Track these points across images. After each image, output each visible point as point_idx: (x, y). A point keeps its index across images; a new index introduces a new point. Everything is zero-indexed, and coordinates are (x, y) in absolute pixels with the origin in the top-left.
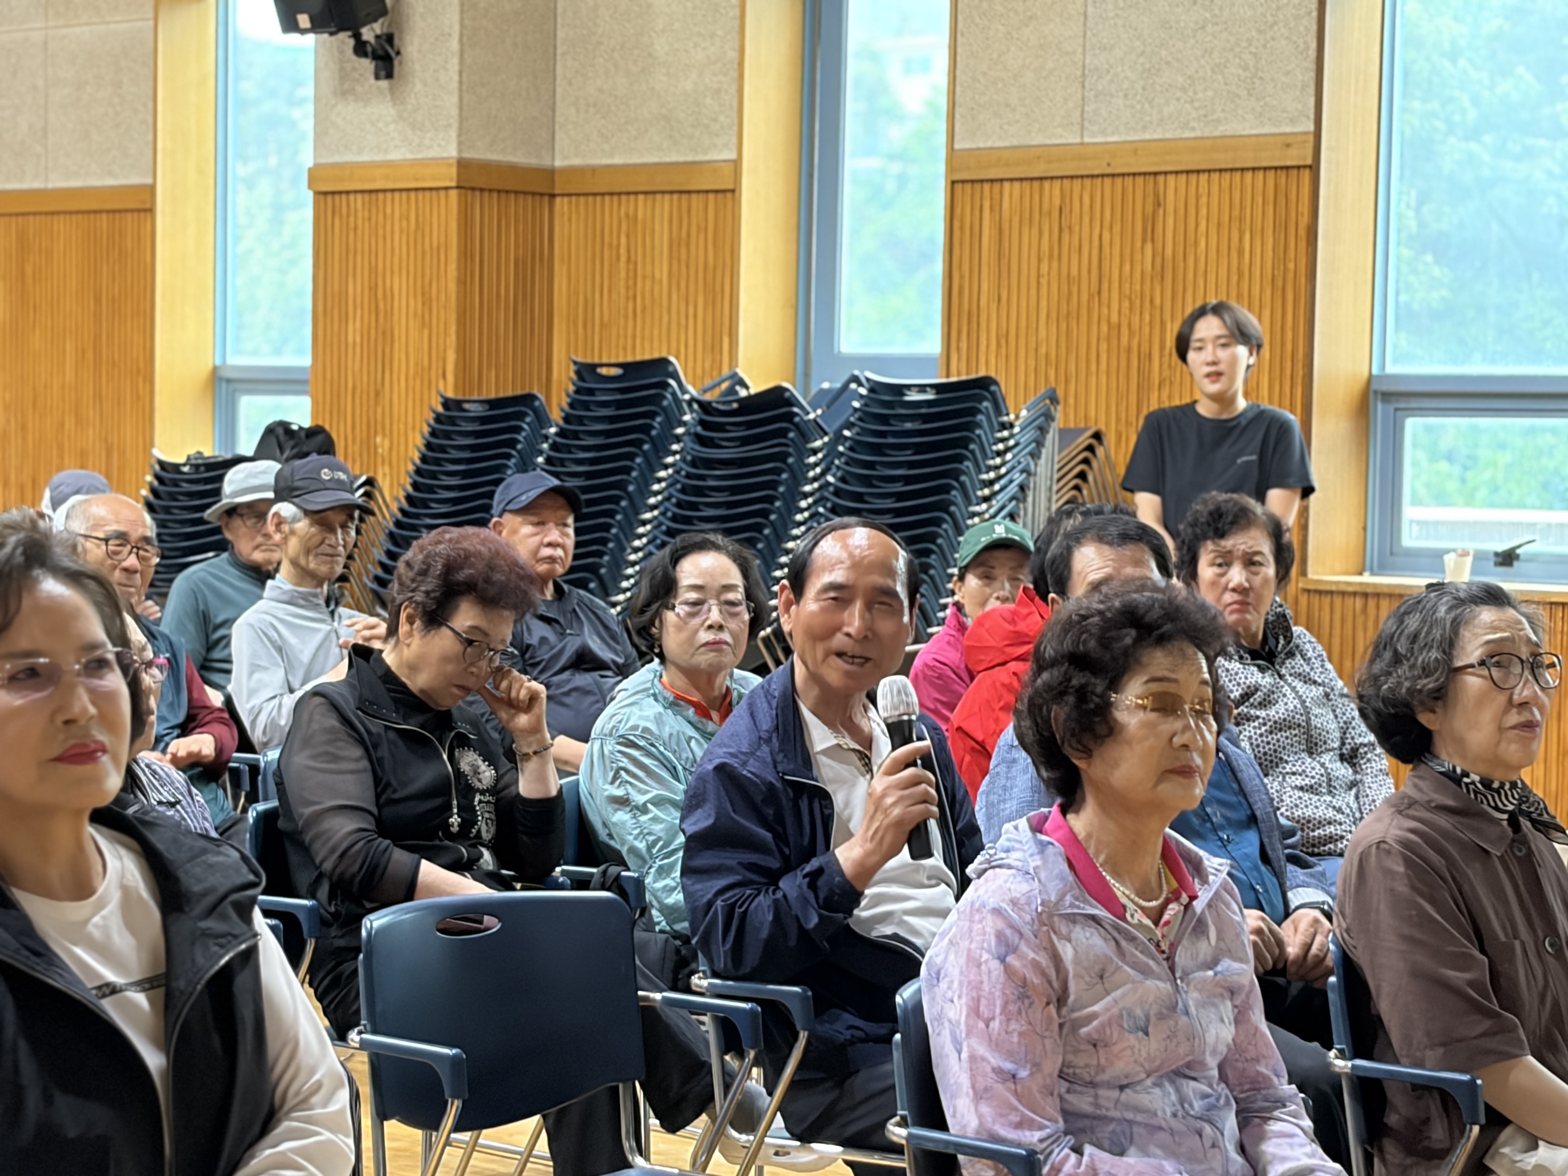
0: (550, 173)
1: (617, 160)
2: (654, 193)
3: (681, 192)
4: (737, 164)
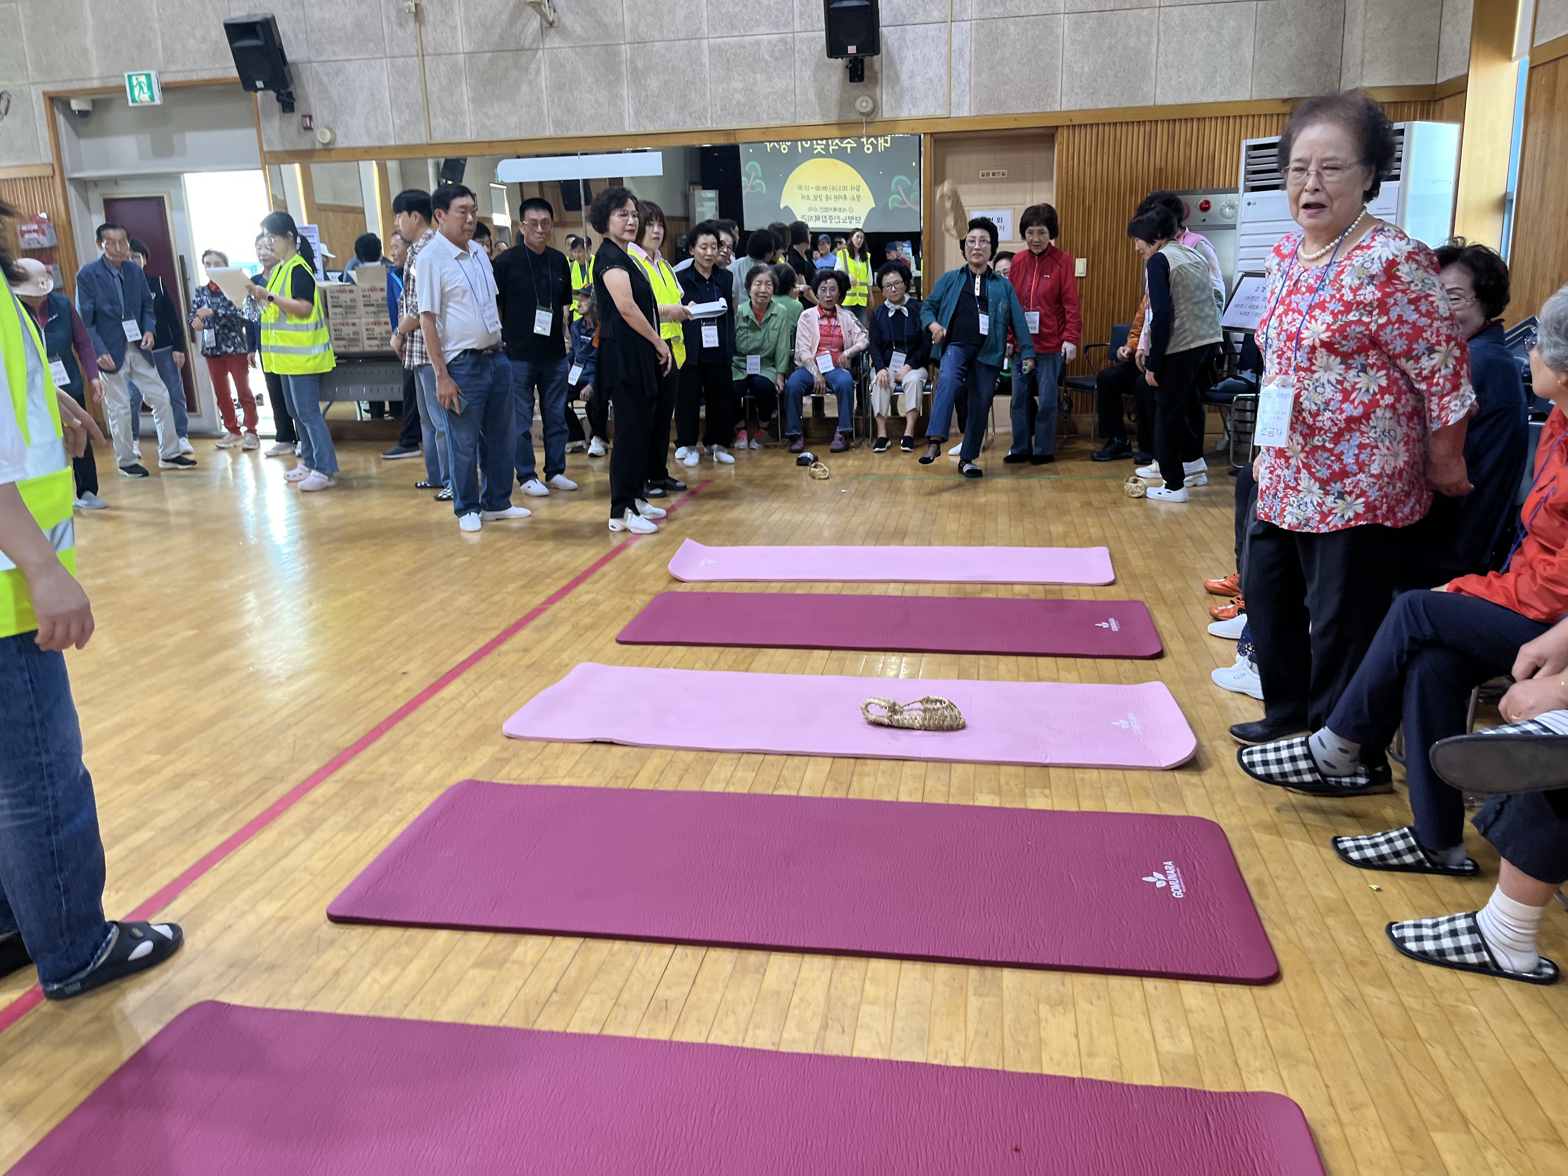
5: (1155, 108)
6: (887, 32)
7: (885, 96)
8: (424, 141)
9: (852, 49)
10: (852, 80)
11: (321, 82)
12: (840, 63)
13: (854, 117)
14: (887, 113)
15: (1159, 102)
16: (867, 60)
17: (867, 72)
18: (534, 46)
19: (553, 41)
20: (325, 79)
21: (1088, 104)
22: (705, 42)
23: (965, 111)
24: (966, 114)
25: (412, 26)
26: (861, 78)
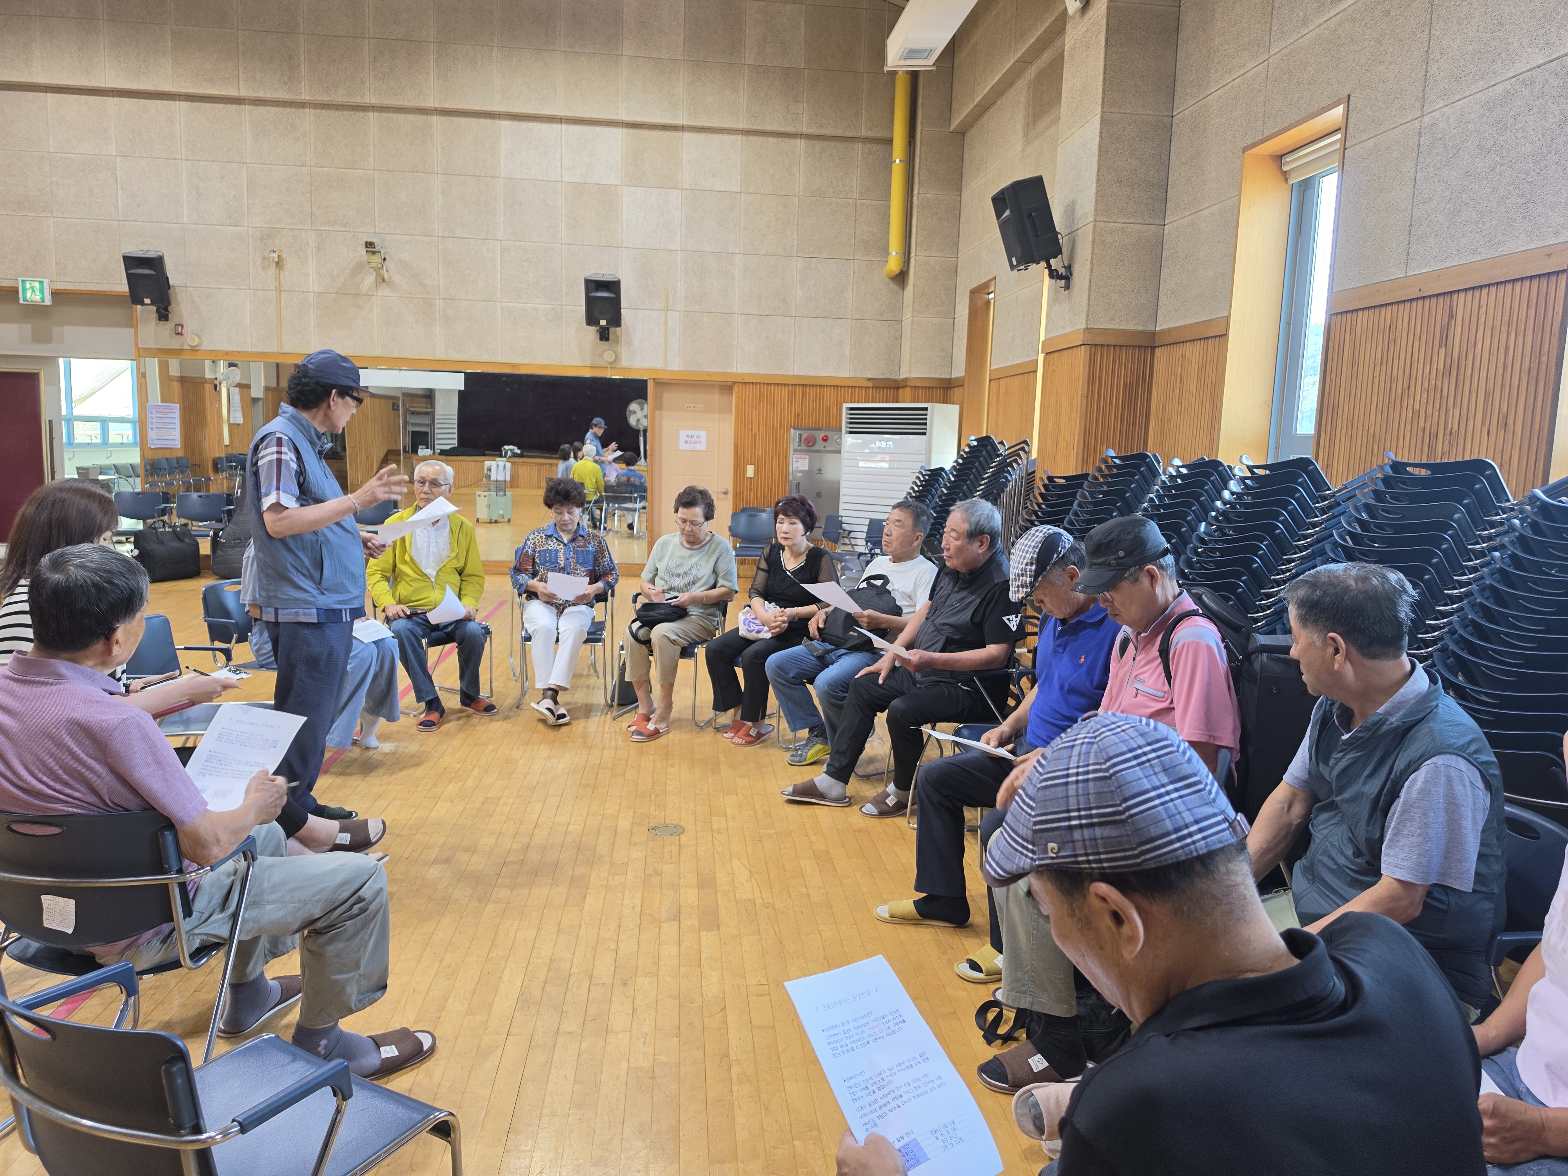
0: (1153, 334)
1: (1180, 324)
2: (1194, 340)
3: (1205, 338)
4: (1228, 318)
5: (794, 376)
6: (626, 313)
7: (623, 351)
8: (276, 351)
9: (603, 323)
10: (601, 339)
11: (193, 302)
12: (593, 330)
13: (602, 363)
14: (625, 363)
15: (796, 373)
16: (612, 330)
17: (611, 336)
18: (370, 293)
19: (384, 291)
20: (197, 300)
21: (753, 371)
22: (498, 304)
23: (676, 367)
24: (676, 369)
25: (273, 269)
26: (607, 339)
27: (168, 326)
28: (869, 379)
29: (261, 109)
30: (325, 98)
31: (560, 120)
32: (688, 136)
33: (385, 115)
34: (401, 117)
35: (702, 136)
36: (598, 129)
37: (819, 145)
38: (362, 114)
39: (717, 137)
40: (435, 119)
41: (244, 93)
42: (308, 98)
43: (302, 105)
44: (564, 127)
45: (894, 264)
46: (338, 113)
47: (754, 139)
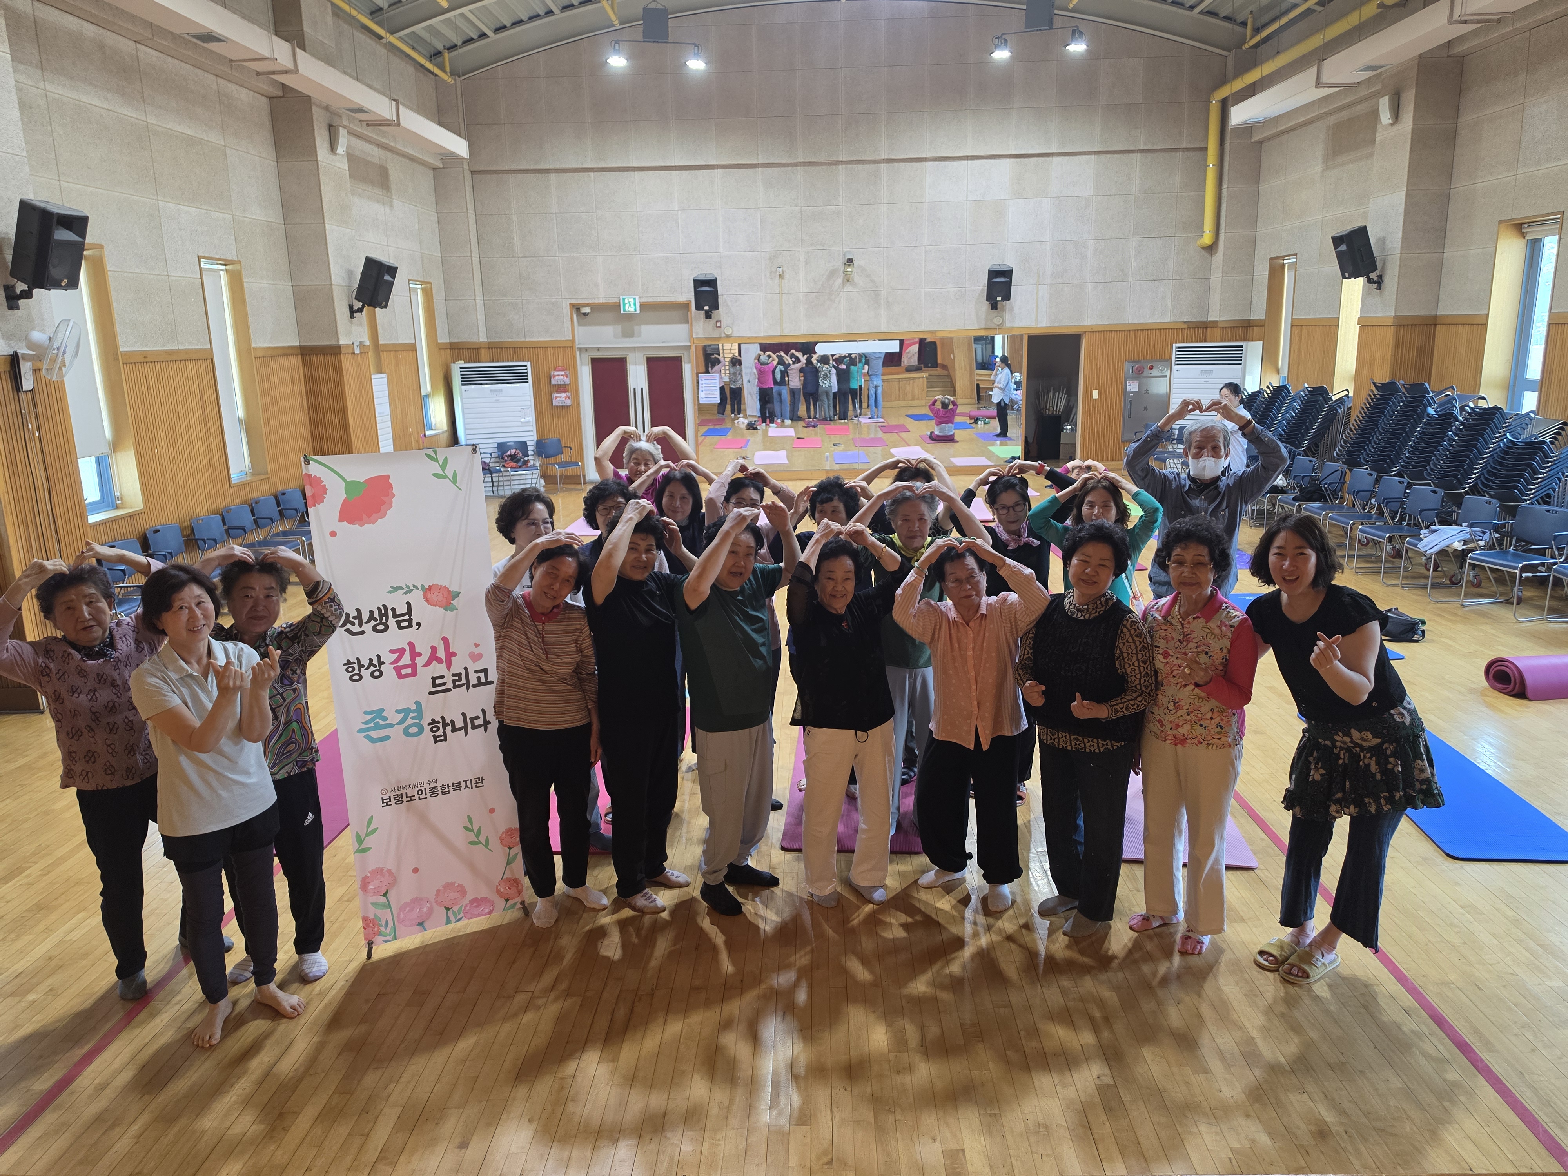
0: (1435, 318)
1: (1454, 313)
3: (1471, 324)
4: (1487, 315)
5: (1129, 324)
7: (1007, 317)
8: (779, 334)
9: (997, 299)
10: (993, 310)
11: (727, 305)
12: (989, 304)
13: (992, 326)
14: (1008, 324)
15: (1130, 322)
16: (1002, 303)
17: (1000, 307)
18: (839, 290)
19: (849, 288)
20: (730, 303)
21: (1100, 322)
22: (923, 291)
23: (1043, 325)
24: (1045, 327)
25: (777, 280)
26: (996, 310)
27: (712, 322)
28: (1185, 323)
29: (770, 170)
30: (813, 160)
31: (967, 158)
32: (1055, 159)
33: (849, 166)
34: (860, 167)
35: (1066, 158)
36: (993, 161)
37: (1150, 156)
38: (834, 167)
39: (1076, 158)
40: (883, 166)
41: (760, 162)
42: (802, 160)
43: (795, 165)
44: (970, 162)
45: (1207, 239)
46: (818, 168)
47: (1103, 157)
